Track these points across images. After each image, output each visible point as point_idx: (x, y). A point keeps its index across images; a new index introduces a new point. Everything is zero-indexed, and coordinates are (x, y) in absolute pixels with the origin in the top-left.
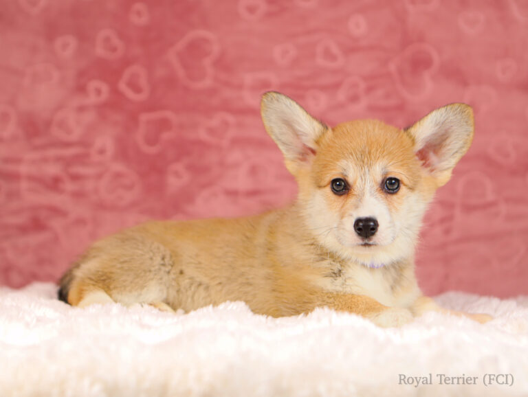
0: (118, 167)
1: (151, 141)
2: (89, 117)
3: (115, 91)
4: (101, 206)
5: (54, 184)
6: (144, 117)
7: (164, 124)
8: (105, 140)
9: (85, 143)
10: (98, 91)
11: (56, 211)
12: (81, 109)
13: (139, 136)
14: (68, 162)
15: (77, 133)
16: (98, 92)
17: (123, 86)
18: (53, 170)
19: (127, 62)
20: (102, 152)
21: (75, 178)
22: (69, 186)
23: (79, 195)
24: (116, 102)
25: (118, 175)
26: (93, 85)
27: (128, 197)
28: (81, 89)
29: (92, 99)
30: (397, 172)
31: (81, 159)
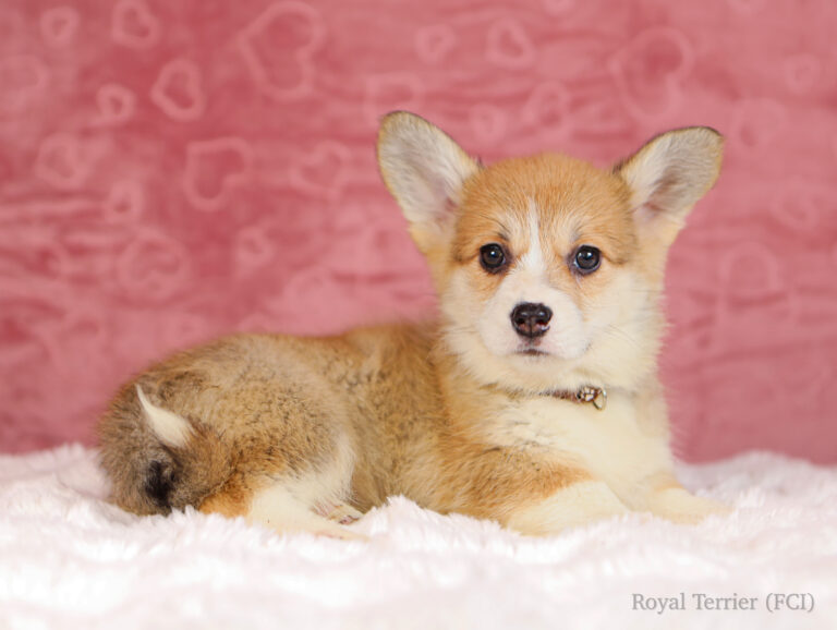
0: (151, 233)
1: (208, 189)
2: (100, 148)
3: (145, 103)
4: (123, 300)
5: (41, 262)
6: (195, 149)
7: (230, 161)
8: (129, 188)
9: (93, 192)
10: (115, 103)
11: (44, 309)
12: (86, 133)
13: (187, 181)
14: (64, 225)
15: (79, 176)
16: (117, 104)
17: (158, 96)
18: (38, 238)
19: (165, 54)
20: (123, 207)
21: (78, 252)
22: (67, 266)
23: (83, 281)
24: (147, 122)
25: (151, 248)
26: (108, 92)
27: (169, 285)
28: (87, 100)
29: (105, 117)
31: (87, 220)
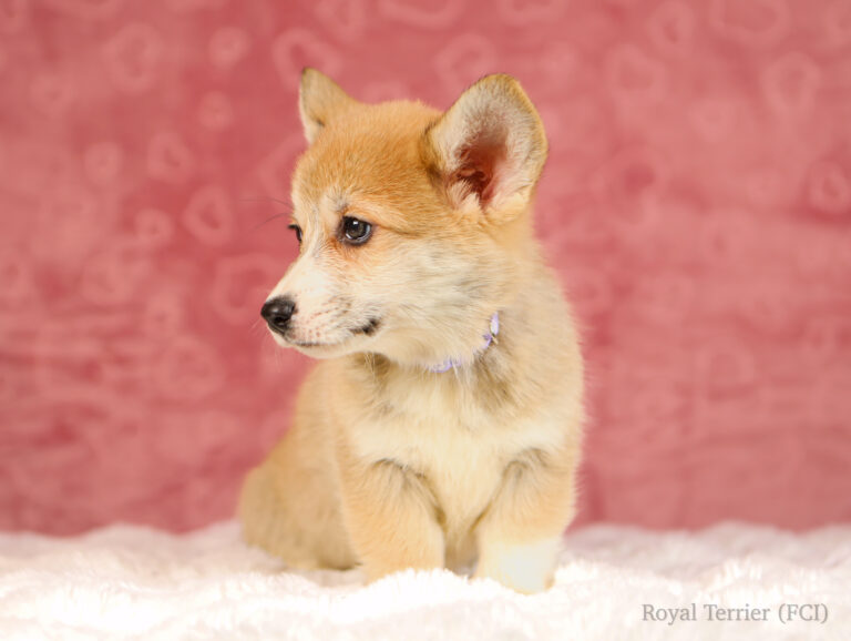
0: (186, 342)
1: (237, 301)
2: (140, 268)
3: (180, 227)
4: (161, 404)
5: (88, 371)
8: (167, 303)
9: (135, 307)
10: (154, 227)
11: (92, 413)
12: (129, 256)
13: (218, 295)
14: (108, 337)
15: (121, 291)
16: (154, 229)
17: (193, 221)
18: (85, 349)
19: (198, 183)
20: (161, 318)
21: (122, 361)
22: (111, 373)
23: (127, 388)
24: (181, 245)
25: (187, 357)
28: (127, 225)
29: (144, 240)
30: (368, 208)
31: (129, 332)
